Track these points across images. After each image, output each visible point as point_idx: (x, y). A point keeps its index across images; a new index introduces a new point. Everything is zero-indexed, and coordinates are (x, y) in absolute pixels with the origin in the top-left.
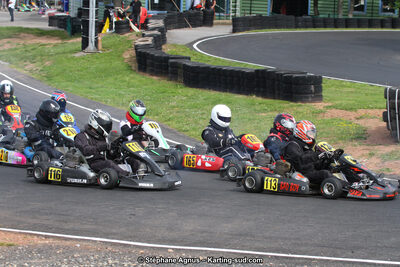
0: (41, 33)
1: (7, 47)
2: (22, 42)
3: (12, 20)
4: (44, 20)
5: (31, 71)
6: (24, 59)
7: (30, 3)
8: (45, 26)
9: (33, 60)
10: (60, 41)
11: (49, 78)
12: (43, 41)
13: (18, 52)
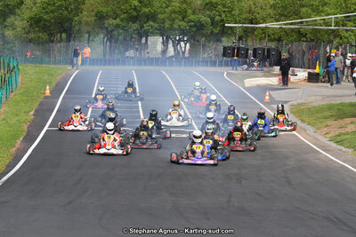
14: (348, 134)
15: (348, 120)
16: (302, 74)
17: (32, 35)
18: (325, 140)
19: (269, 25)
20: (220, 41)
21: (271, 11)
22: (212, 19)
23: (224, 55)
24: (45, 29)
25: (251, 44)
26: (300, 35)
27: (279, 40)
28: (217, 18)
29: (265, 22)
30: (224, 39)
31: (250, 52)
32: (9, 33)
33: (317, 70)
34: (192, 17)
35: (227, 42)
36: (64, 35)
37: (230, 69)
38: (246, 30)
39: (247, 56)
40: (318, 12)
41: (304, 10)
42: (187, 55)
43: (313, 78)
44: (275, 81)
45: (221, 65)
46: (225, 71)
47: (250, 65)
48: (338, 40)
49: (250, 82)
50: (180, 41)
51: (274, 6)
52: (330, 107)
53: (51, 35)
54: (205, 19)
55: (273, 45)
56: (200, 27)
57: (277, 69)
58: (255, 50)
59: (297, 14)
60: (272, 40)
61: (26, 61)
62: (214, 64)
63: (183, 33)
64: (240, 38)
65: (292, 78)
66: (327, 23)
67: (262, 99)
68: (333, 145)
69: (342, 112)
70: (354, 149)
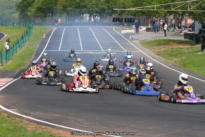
14: (162, 51)
15: (162, 46)
16: (144, 28)
17: (38, 14)
18: (153, 54)
19: (130, 9)
20: (111, 15)
21: (131, 4)
22: (109, 7)
23: (113, 21)
24: (43, 12)
25: (124, 17)
26: (143, 13)
27: (135, 15)
28: (110, 7)
29: (129, 8)
30: (113, 15)
31: (124, 20)
32: (29, 13)
33: (150, 27)
34: (101, 6)
35: (114, 16)
36: (50, 14)
37: (116, 27)
38: (122, 11)
40: (150, 4)
41: (144, 3)
42: (98, 21)
43: (148, 30)
44: (133, 31)
45: (112, 25)
46: (114, 28)
47: (124, 25)
48: (158, 15)
49: (124, 32)
50: (96, 16)
51: (132, 2)
52: (155, 41)
53: (45, 14)
54: (105, 7)
55: (132, 17)
56: (103, 10)
57: (134, 26)
58: (125, 19)
59: (142, 5)
60: (132, 15)
61: (36, 24)
62: (109, 25)
63: (97, 12)
64: (120, 14)
65: (140, 30)
66: (153, 8)
67: (128, 39)
68: (156, 56)
69: (159, 43)
70: (165, 57)
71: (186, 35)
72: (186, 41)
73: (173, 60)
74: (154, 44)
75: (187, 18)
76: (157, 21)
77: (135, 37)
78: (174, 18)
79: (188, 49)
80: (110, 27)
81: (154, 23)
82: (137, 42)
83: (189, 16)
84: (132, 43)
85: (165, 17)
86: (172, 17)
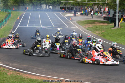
0: (101, 22)
1: (91, 26)
2: (95, 25)
3: (92, 18)
4: (102, 18)
5: (98, 34)
6: (96, 30)
7: (98, 13)
8: (102, 20)
9: (99, 30)
10: (107, 25)
11: (104, 36)
12: (102, 24)
13: (94, 28)
14: (90, 27)
15: (90, 24)
16: (79, 13)
17: (14, 4)
18: (85, 29)
20: (59, 5)
24: (17, 3)
25: (67, 6)
26: (79, 4)
27: (74, 5)
29: (70, 1)
31: (67, 8)
32: (9, 4)
33: (83, 13)
35: (61, 6)
36: (22, 4)
37: (62, 12)
39: (66, 9)
42: (51, 9)
43: (82, 14)
44: (72, 15)
45: (60, 11)
46: (61, 13)
47: (67, 11)
48: (87, 5)
49: (67, 15)
50: (50, 5)
52: (86, 21)
53: (19, 4)
55: (72, 6)
56: (54, 2)
57: (73, 12)
58: (68, 8)
62: (58, 11)
63: (51, 3)
64: (64, 5)
65: (77, 14)
66: (85, 1)
67: (69, 19)
68: (87, 30)
69: (88, 22)
70: (92, 31)
71: (105, 18)
72: (105, 21)
73: (97, 33)
74: (85, 23)
75: (105, 7)
76: (87, 9)
77: (74, 18)
78: (97, 7)
79: (106, 26)
80: (59, 12)
81: (85, 10)
82: (75, 21)
83: (107, 6)
84: (72, 22)
85: (92, 7)
86: (96, 7)
